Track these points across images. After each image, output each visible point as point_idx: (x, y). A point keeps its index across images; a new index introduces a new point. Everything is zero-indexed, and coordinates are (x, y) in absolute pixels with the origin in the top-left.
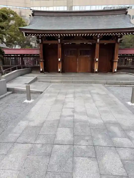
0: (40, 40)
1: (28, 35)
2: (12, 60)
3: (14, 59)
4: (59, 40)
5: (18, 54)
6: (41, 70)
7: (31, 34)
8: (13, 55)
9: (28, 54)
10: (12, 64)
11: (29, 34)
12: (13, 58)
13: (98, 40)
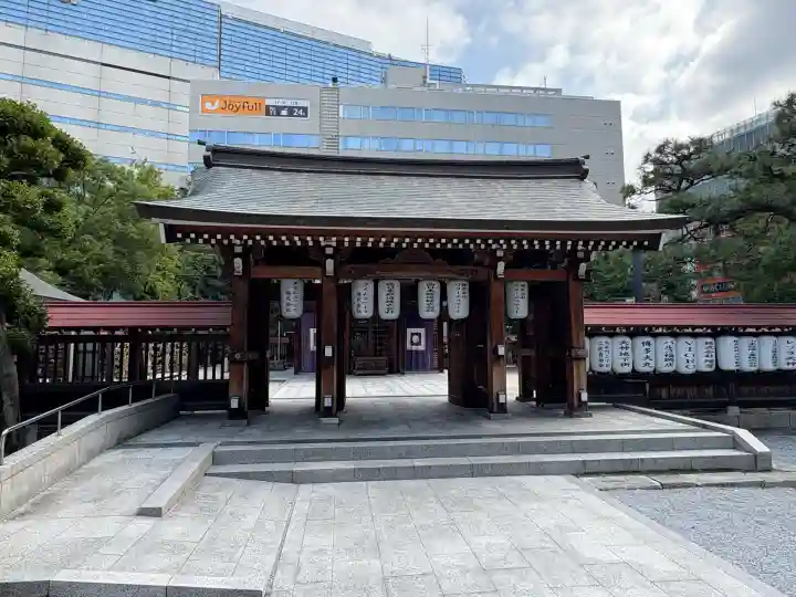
0: (238, 262)
1: (179, 235)
2: (81, 356)
3: (89, 352)
5: (118, 328)
6: (234, 404)
7: (199, 232)
8: (91, 333)
9: (171, 328)
10: (80, 374)
11: (186, 231)
12: (90, 346)
13: (501, 267)
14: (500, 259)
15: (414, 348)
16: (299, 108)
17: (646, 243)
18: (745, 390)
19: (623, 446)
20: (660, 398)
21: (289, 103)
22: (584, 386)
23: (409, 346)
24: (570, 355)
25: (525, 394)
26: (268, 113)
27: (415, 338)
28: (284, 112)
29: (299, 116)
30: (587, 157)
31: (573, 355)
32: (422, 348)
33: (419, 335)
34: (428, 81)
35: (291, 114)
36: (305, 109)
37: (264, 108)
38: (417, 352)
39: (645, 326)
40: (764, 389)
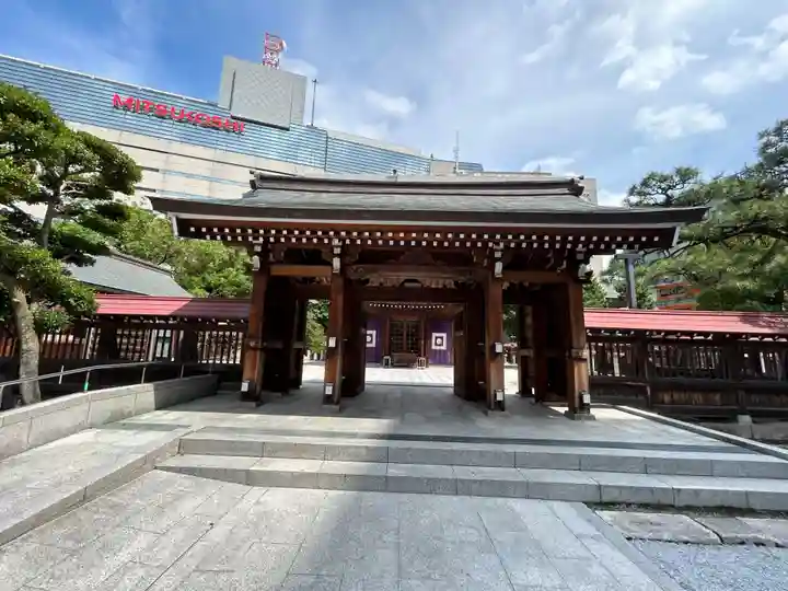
0: (257, 260)
1: (192, 229)
6: (245, 387)
7: (210, 225)
13: (499, 267)
14: (498, 260)
15: (438, 348)
17: (656, 239)
18: (755, 398)
19: (647, 467)
20: (663, 402)
22: (586, 387)
23: (434, 347)
24: (570, 356)
25: (524, 390)
27: (439, 341)
30: (582, 178)
31: (574, 355)
32: (444, 348)
33: (442, 338)
34: (457, 171)
38: (440, 351)
39: (646, 330)
40: (776, 399)
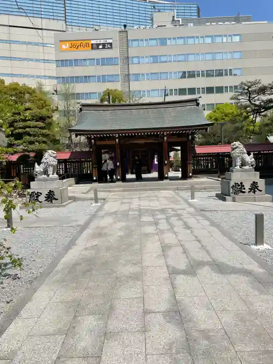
0: (93, 141)
4: (117, 140)
6: (95, 178)
7: (80, 135)
16: (108, 44)
21: (102, 42)
22: (191, 171)
23: (155, 162)
26: (92, 48)
28: (101, 47)
29: (108, 48)
31: (188, 162)
34: (176, 19)
35: (104, 48)
36: (111, 44)
37: (90, 45)
